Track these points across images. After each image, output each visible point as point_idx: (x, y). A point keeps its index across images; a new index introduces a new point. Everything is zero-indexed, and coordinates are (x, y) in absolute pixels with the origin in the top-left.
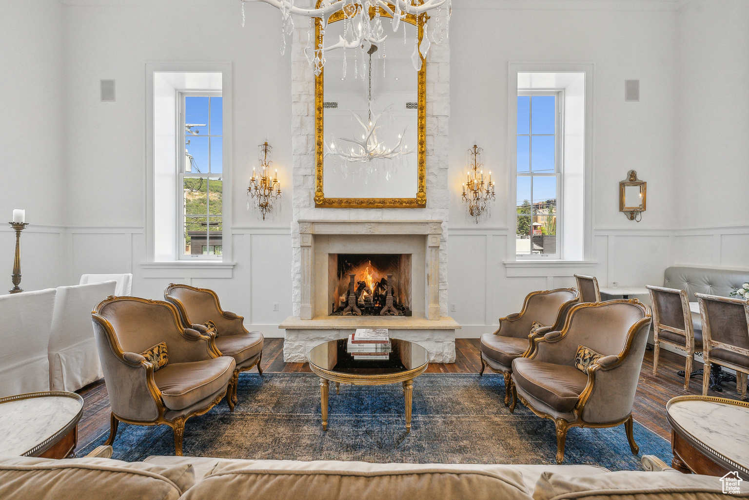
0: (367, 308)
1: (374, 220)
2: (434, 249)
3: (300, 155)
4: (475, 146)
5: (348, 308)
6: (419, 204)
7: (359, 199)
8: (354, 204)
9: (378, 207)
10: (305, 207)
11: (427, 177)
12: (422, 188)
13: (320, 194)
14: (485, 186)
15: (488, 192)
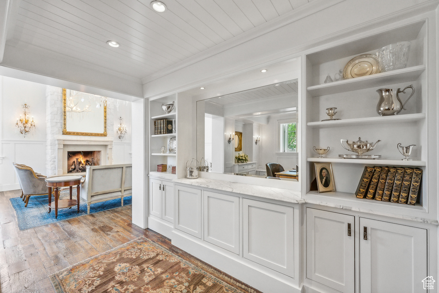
0: (83, 170)
1: (87, 140)
2: (110, 149)
3: (54, 114)
4: (121, 117)
5: (76, 170)
6: (105, 135)
7: (82, 133)
8: (80, 134)
9: (89, 135)
10: (57, 134)
11: (107, 127)
12: (105, 130)
13: (65, 130)
14: (124, 130)
15: (125, 132)
